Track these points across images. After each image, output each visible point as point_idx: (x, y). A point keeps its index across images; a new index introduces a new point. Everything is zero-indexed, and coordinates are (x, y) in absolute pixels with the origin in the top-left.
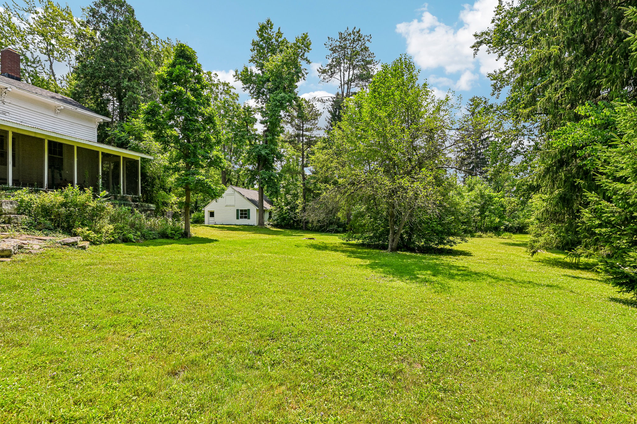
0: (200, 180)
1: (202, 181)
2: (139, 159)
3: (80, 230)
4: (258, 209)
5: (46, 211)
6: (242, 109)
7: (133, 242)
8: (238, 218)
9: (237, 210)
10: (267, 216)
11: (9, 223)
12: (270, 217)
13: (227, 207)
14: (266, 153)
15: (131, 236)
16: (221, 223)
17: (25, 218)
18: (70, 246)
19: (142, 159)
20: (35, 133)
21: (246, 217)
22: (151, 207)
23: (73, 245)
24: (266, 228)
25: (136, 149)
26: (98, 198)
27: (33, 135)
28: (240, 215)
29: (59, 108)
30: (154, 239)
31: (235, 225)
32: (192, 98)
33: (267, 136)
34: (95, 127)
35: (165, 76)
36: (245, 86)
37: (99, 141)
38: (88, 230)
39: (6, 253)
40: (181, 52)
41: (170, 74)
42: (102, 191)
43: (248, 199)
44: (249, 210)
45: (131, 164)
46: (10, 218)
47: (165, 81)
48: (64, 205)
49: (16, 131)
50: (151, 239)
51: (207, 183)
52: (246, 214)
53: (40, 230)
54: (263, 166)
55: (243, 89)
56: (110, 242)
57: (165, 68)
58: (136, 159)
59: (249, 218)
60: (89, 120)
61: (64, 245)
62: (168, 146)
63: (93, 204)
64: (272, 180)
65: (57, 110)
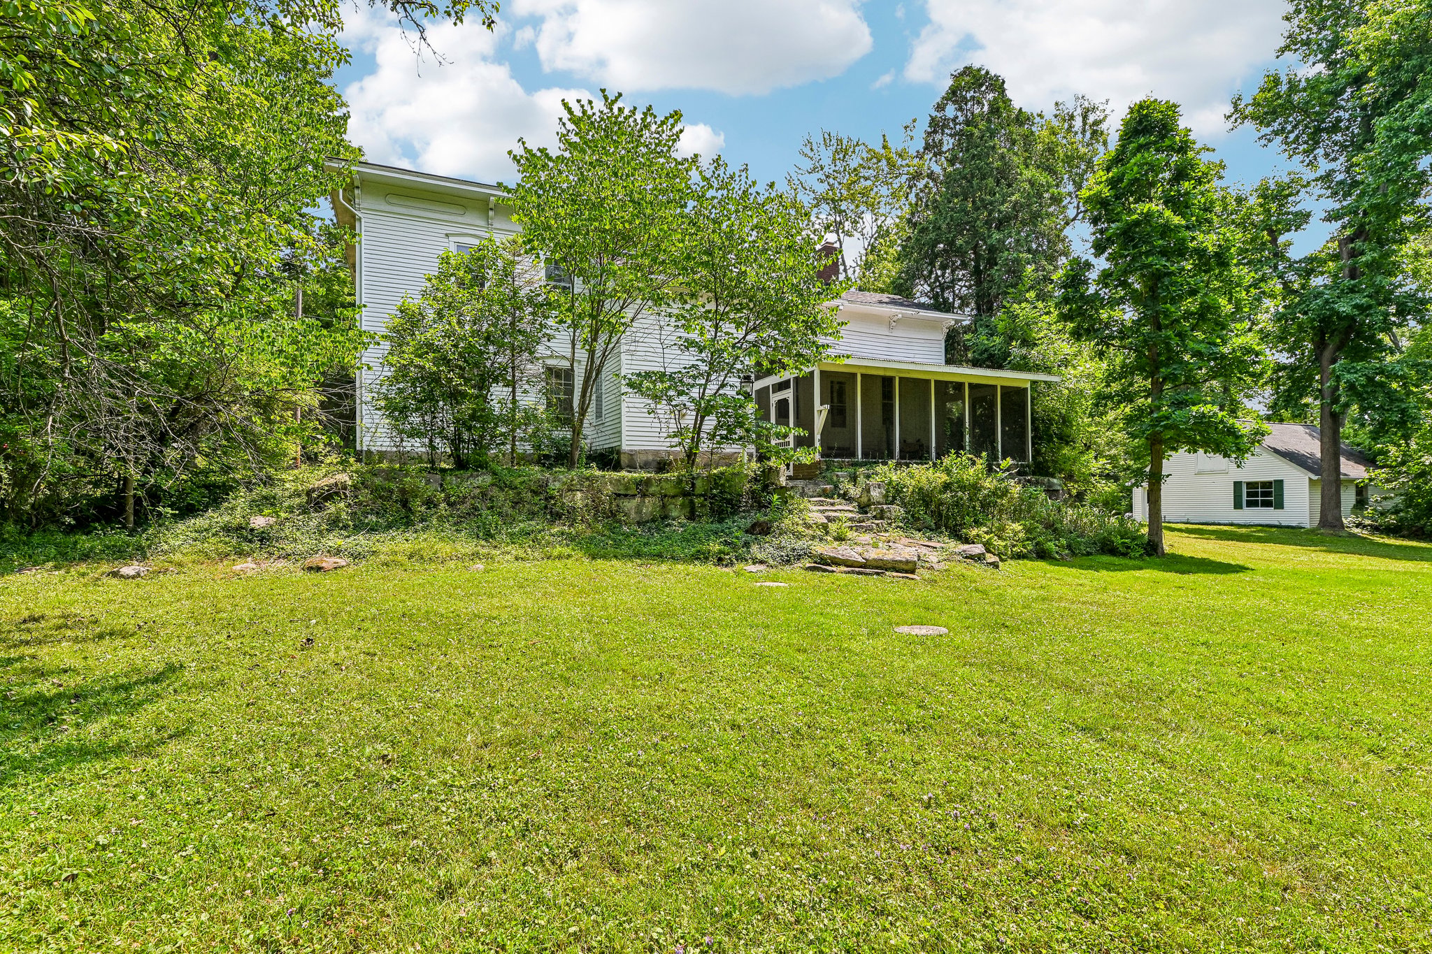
0: (1204, 416)
1: (1210, 417)
2: (1028, 385)
3: (975, 532)
4: (1315, 477)
5: (924, 497)
6: (1253, 201)
7: (1056, 559)
8: (1238, 505)
9: (1237, 485)
10: (1348, 498)
11: (882, 518)
12: (1361, 503)
13: (1199, 477)
14: (1356, 306)
15: (1051, 545)
16: (1185, 520)
17: (897, 510)
18: (976, 561)
19: (1034, 382)
20: (885, 369)
21: (1267, 504)
22: (1053, 483)
23: (979, 559)
24: (1354, 536)
25: (1023, 366)
26: (997, 472)
27: (881, 373)
28: (1245, 498)
29: (895, 319)
30: (1089, 554)
31: (1232, 525)
32: (1177, 220)
33: (1354, 254)
34: (942, 337)
35: (1107, 192)
36: (1268, 130)
37: (949, 362)
38: (987, 533)
39: (910, 566)
40: (1140, 122)
41: (1113, 183)
42: (1004, 458)
43: (1276, 451)
44: (1280, 483)
45: (1014, 397)
46: (882, 510)
47: (1104, 203)
48: (947, 487)
49: (864, 372)
50: (1083, 555)
51: (1222, 421)
52: (1265, 494)
53: (920, 531)
54: (1339, 348)
55: (1263, 142)
56: (1020, 556)
57: (1102, 175)
58: (1023, 385)
59: (1280, 505)
60: (932, 325)
61: (966, 557)
62: (1108, 347)
63: (989, 484)
64: (1382, 385)
65: (892, 323)
